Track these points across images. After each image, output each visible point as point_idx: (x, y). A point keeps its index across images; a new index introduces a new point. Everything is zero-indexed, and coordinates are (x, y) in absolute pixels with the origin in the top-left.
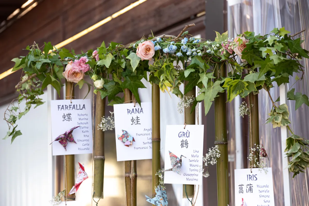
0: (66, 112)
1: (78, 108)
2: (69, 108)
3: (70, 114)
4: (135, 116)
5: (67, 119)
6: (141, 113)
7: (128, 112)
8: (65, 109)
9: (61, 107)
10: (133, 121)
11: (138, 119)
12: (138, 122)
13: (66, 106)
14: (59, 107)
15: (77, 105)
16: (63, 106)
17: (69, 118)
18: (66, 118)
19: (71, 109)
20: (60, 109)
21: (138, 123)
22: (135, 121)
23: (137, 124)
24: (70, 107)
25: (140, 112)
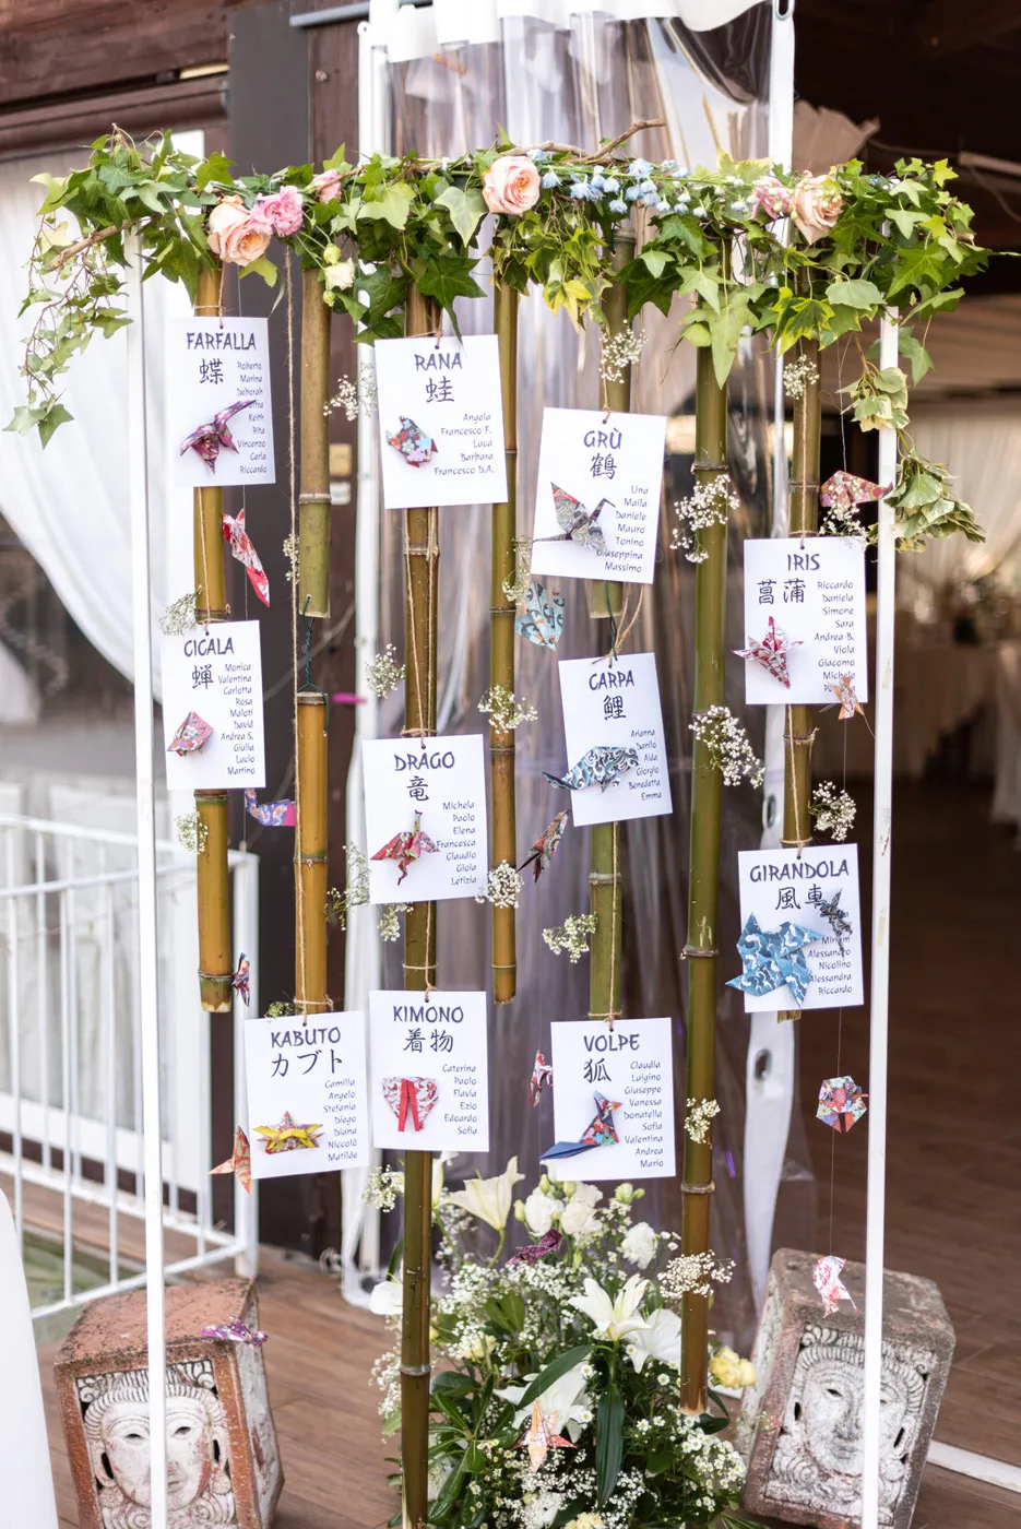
0: (210, 354)
1: (239, 344)
2: (215, 343)
3: (219, 363)
4: (436, 375)
5: (210, 378)
6: (457, 366)
7: (418, 364)
8: (205, 345)
9: (195, 338)
10: (432, 392)
11: (448, 384)
12: (445, 394)
13: (207, 335)
14: (192, 338)
15: (235, 335)
16: (200, 336)
17: (216, 375)
18: (210, 372)
19: (221, 345)
20: (193, 345)
21: (448, 396)
22: (438, 392)
23: (444, 399)
24: (219, 341)
25: (454, 363)
